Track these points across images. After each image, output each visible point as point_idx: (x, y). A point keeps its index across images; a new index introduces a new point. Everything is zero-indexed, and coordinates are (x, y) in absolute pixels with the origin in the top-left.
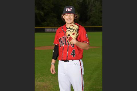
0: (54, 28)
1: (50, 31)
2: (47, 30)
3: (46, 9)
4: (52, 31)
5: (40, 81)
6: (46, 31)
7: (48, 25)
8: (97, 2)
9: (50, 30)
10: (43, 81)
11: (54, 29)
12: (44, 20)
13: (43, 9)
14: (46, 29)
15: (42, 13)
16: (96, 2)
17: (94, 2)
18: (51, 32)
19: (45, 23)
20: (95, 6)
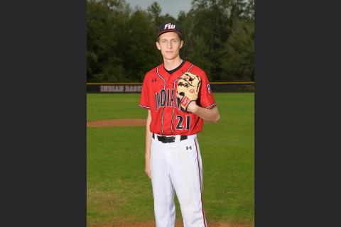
0: (118, 85)
1: (110, 91)
2: (104, 88)
3: (101, 48)
4: (114, 91)
5: (99, 190)
6: (102, 90)
7: (106, 80)
8: (198, 37)
9: (111, 88)
10: (106, 189)
11: (117, 87)
12: (98, 71)
13: (96, 48)
14: (102, 87)
15: (95, 56)
16: (196, 38)
17: (192, 37)
18: (112, 93)
19: (101, 74)
20: (194, 45)
